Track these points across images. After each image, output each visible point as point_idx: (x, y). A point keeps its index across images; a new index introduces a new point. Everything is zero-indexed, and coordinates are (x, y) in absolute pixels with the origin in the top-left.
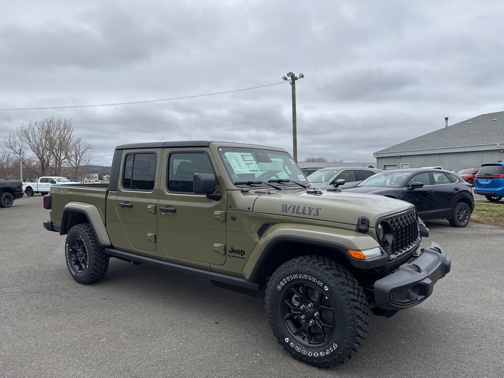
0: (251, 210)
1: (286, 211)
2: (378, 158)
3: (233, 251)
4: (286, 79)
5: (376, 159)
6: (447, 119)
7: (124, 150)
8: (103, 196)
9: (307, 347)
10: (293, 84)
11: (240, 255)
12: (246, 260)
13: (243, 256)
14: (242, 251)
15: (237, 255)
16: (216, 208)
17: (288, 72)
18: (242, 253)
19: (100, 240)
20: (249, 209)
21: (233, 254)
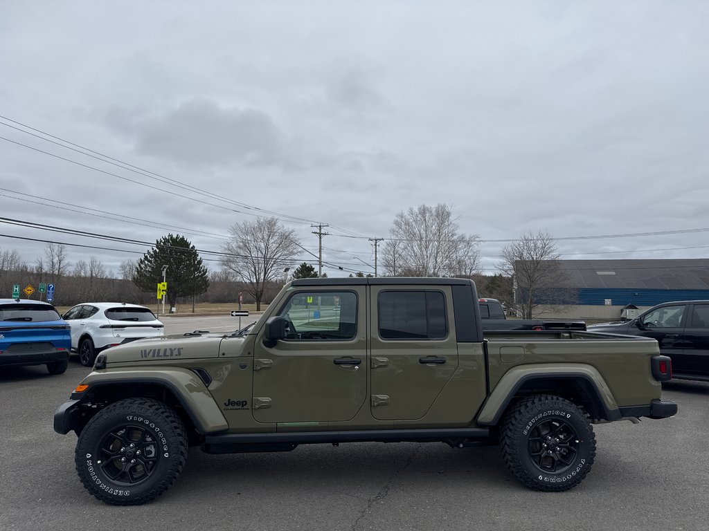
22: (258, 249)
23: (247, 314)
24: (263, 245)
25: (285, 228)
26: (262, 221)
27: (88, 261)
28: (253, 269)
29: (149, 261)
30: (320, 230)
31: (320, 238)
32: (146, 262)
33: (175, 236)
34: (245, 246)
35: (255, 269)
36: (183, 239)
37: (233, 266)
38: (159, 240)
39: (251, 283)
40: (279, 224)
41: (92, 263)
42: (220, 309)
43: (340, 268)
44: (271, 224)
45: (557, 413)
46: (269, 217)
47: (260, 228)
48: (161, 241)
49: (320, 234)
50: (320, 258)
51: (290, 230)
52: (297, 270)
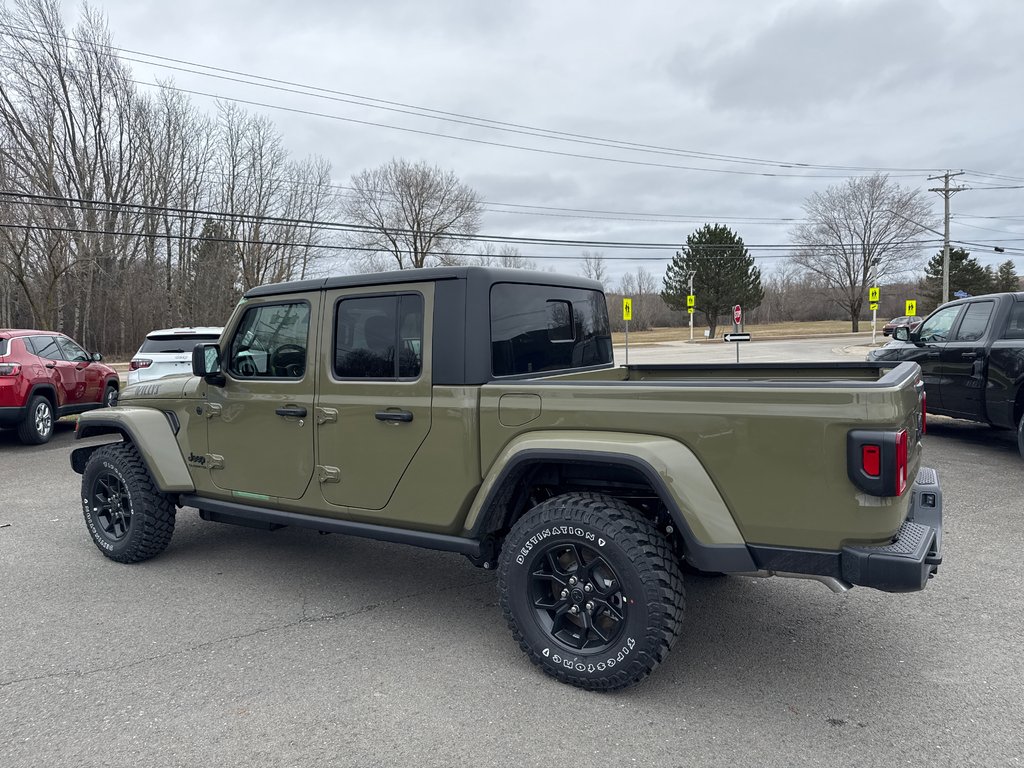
22: (853, 233)
23: (747, 337)
24: (860, 223)
25: (902, 188)
26: (857, 182)
27: (635, 275)
28: (844, 265)
29: (681, 268)
30: (947, 183)
31: (947, 198)
32: (676, 269)
33: (713, 227)
34: (831, 228)
35: (848, 263)
36: (725, 229)
37: (812, 261)
38: (691, 235)
39: (843, 288)
40: (890, 183)
41: (640, 276)
42: (800, 329)
43: (997, 249)
44: (875, 185)
45: (579, 532)
46: (870, 175)
47: (856, 193)
48: (694, 237)
49: (946, 191)
50: (946, 234)
51: (912, 191)
52: (934, 259)
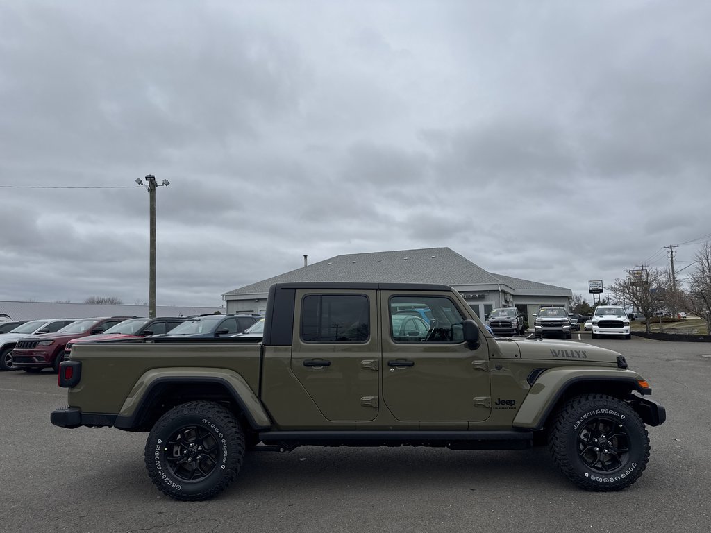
0: (519, 357)
1: (557, 356)
2: (228, 301)
3: (501, 402)
4: (140, 183)
5: (225, 303)
6: (306, 257)
7: (297, 290)
8: (258, 354)
9: (606, 475)
10: (152, 191)
11: (509, 406)
12: (517, 409)
13: (513, 406)
14: (511, 401)
15: (506, 406)
16: (475, 358)
17: (148, 174)
18: (512, 403)
19: (257, 422)
20: (516, 356)
21: (501, 406)
